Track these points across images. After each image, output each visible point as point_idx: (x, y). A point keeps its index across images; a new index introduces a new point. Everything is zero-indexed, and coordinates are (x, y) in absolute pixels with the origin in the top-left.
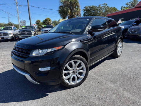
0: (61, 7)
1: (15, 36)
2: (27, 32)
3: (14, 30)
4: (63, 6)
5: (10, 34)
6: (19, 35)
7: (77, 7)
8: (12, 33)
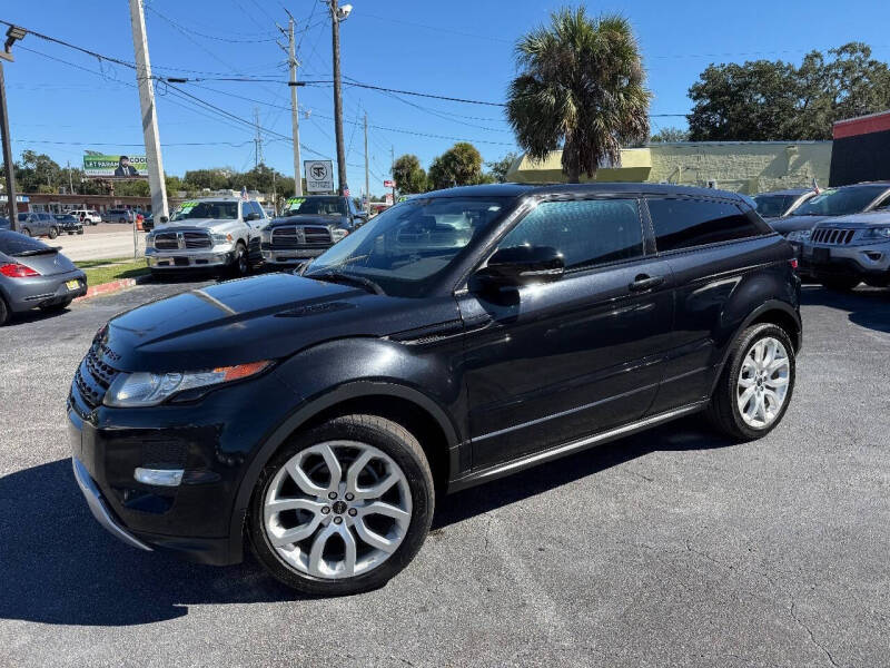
0: (521, 83)
1: (246, 253)
2: (307, 231)
3: (246, 220)
4: (539, 78)
5: (221, 238)
6: (267, 246)
7: (625, 83)
8: (230, 237)
